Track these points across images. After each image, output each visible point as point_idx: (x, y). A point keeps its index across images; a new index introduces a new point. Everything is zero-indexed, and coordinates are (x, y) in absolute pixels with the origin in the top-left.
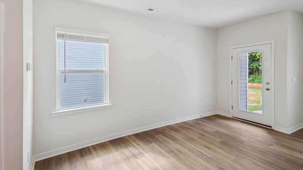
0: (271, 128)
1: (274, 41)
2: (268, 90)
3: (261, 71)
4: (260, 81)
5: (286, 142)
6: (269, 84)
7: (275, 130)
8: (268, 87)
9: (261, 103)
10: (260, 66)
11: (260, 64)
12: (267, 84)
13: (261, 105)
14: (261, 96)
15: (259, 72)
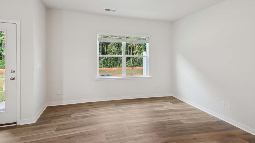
0: (15, 125)
1: (20, 21)
2: (13, 79)
3: (4, 56)
4: (3, 66)
5: (33, 136)
6: (14, 72)
7: (20, 124)
8: (13, 75)
9: (4, 89)
10: (2, 51)
11: (3, 49)
12: (11, 72)
13: (4, 92)
14: (5, 82)
15: (2, 57)
